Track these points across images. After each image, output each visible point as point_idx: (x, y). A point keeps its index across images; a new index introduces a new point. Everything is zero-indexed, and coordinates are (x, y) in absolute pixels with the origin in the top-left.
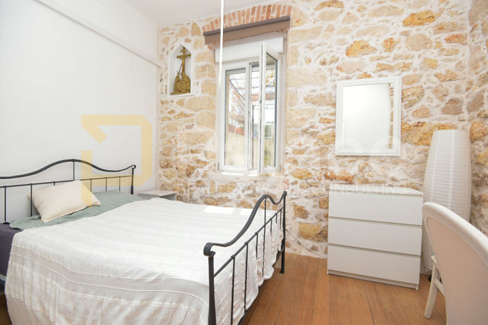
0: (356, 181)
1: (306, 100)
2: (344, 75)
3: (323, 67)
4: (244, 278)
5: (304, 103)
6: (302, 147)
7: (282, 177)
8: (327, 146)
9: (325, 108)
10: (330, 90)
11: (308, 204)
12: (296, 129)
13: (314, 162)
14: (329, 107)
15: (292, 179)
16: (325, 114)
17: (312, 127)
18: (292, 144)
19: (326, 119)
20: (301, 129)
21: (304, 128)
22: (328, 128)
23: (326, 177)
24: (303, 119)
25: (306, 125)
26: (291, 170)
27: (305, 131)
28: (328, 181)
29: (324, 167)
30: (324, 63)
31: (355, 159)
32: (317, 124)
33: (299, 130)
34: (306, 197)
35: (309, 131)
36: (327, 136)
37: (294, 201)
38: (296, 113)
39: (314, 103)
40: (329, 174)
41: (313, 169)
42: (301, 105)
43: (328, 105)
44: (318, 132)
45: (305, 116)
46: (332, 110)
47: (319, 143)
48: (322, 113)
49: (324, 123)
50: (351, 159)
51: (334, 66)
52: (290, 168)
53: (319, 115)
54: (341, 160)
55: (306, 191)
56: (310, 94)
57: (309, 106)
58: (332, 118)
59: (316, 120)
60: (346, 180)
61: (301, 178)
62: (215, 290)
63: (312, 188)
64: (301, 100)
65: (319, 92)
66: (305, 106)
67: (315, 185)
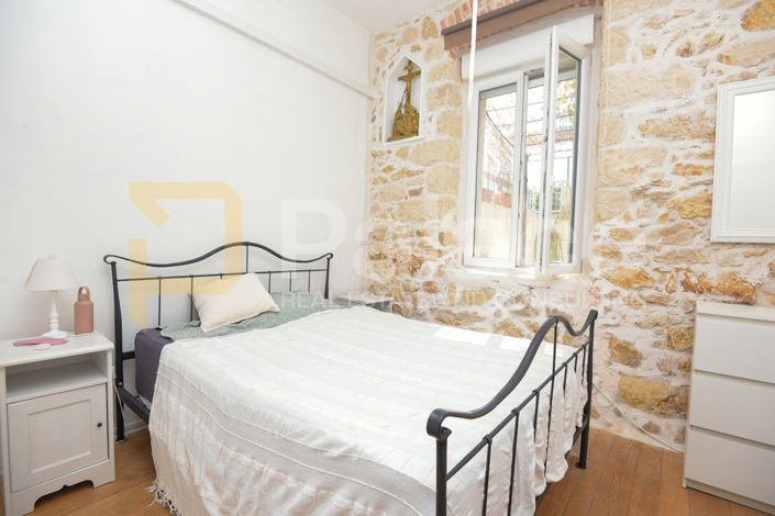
0: (761, 297)
1: (643, 130)
2: (737, 70)
3: (685, 61)
4: (509, 481)
5: (638, 137)
6: (632, 225)
7: (588, 283)
8: (691, 222)
9: (688, 143)
10: (700, 105)
11: (642, 338)
12: (619, 189)
13: (658, 254)
14: (697, 142)
15: (607, 288)
16: (688, 156)
17: (656, 183)
18: (609, 218)
19: (688, 166)
20: (631, 188)
21: (637, 186)
22: (696, 184)
23: (687, 286)
24: (635, 170)
25: (645, 180)
26: (605, 270)
27: (639, 193)
28: (691, 295)
29: (683, 265)
30: (686, 52)
31: (762, 250)
32: (668, 177)
33: (626, 192)
34: (638, 325)
35: (648, 192)
36: (692, 201)
37: (609, 330)
38: (621, 157)
39: (661, 135)
40: (694, 280)
41: (657, 270)
42: (630, 139)
43: (694, 137)
44: (668, 194)
45: (642, 163)
46: (706, 147)
47: (671, 216)
48: (679, 154)
49: (684, 174)
50: (752, 250)
51: (711, 54)
52: (603, 265)
53: (674, 158)
54: (725, 252)
55: (639, 312)
56: (653, 116)
57: (652, 142)
58: (706, 163)
59: (667, 169)
60: (737, 294)
61: (627, 284)
62: (449, 503)
63: (655, 307)
64: (632, 130)
65: (672, 113)
66: (641, 142)
67: (660, 302)
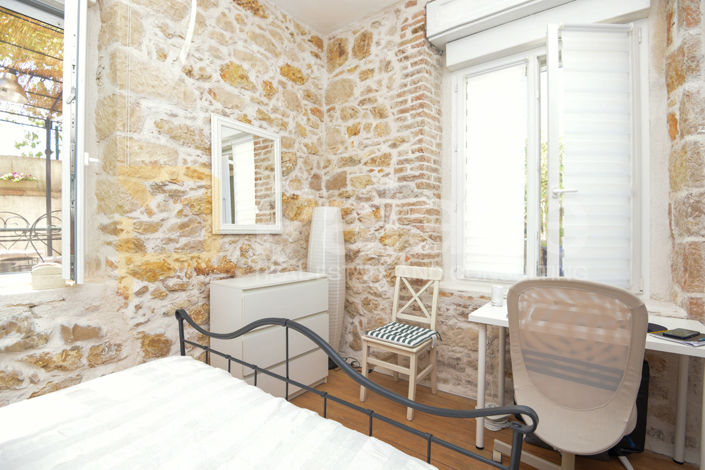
0: (238, 272)
2: (220, 106)
3: (189, 81)
5: (156, 134)
6: (156, 218)
7: (113, 284)
8: (197, 217)
9: (192, 150)
10: (199, 123)
11: (169, 326)
12: (139, 181)
13: (178, 246)
14: (199, 152)
15: (136, 285)
16: (195, 162)
17: (173, 181)
18: (131, 211)
19: (195, 171)
20: (151, 182)
21: (158, 181)
22: (200, 187)
23: (199, 271)
24: (155, 164)
25: (164, 177)
26: (131, 266)
27: (159, 188)
28: (202, 278)
29: (195, 254)
30: (189, 73)
31: (237, 238)
32: (182, 177)
33: (148, 184)
34: (165, 314)
35: (166, 188)
36: (199, 200)
37: (141, 329)
38: (141, 148)
39: (174, 138)
40: (203, 265)
41: (177, 260)
42: (148, 132)
43: (197, 148)
44: (183, 192)
45: (162, 160)
46: (204, 159)
47: (185, 212)
48: (189, 159)
49: (192, 177)
50: (232, 238)
51: (204, 85)
52: (129, 261)
53: (185, 161)
54: (220, 241)
55: (165, 302)
56: (166, 118)
57: (163, 140)
58: (206, 171)
59: (181, 169)
60: (227, 272)
61: (153, 278)
63: (177, 295)
64: (149, 124)
65: (181, 121)
66: (158, 138)
67: (182, 288)
